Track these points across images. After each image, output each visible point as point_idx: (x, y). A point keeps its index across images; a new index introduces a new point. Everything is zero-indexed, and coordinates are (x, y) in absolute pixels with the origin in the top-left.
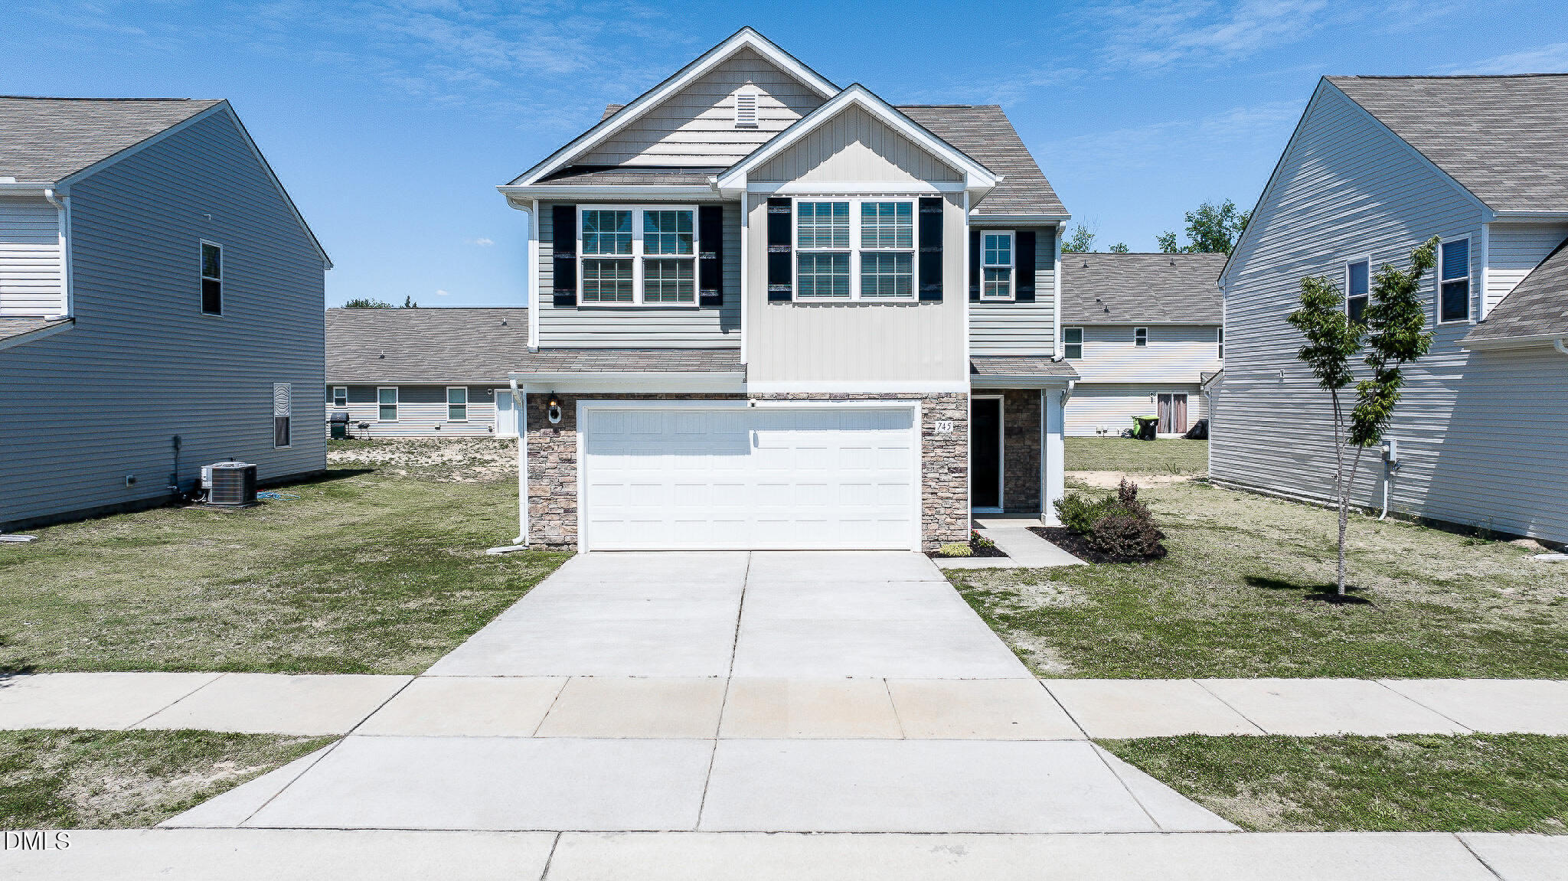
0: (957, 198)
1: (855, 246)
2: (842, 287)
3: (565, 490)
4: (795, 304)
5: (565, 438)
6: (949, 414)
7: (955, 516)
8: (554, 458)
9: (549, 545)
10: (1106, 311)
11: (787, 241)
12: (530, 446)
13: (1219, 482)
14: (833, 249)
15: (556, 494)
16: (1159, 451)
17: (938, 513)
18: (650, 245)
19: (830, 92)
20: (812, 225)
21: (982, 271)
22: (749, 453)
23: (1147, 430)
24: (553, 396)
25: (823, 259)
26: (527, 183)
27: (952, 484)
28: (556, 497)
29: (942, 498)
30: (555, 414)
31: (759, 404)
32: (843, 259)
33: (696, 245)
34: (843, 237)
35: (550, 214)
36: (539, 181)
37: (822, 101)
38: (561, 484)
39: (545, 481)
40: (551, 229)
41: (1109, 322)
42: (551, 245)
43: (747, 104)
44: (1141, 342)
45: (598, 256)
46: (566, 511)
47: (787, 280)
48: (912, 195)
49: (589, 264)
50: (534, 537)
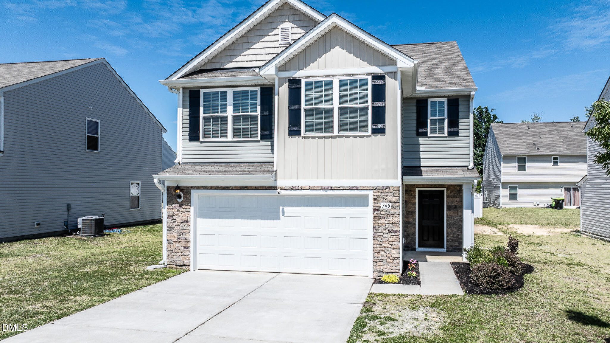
0: (393, 75)
1: (336, 105)
2: (329, 127)
3: (185, 237)
4: (303, 137)
5: (185, 209)
6: (389, 198)
7: (392, 258)
8: (179, 220)
9: (176, 265)
10: (538, 149)
11: (299, 103)
12: (168, 213)
13: (586, 233)
14: (324, 106)
15: (180, 239)
16: (563, 215)
17: (383, 256)
18: (236, 108)
19: (320, 18)
20: (312, 94)
21: (429, 121)
22: (279, 219)
23: (558, 205)
24: (178, 188)
25: (319, 112)
26: (175, 78)
27: (390, 239)
28: (180, 240)
29: (384, 247)
30: (179, 197)
31: (283, 192)
32: (329, 112)
33: (259, 108)
34: (329, 100)
35: (188, 94)
36: (179, 78)
37: (315, 23)
38: (183, 234)
39: (175, 232)
40: (188, 102)
41: (539, 154)
42: (188, 110)
43: (285, 31)
44: (555, 163)
45: (211, 115)
46: (185, 248)
47: (299, 124)
48: (368, 74)
49: (207, 120)
50: (169, 261)
